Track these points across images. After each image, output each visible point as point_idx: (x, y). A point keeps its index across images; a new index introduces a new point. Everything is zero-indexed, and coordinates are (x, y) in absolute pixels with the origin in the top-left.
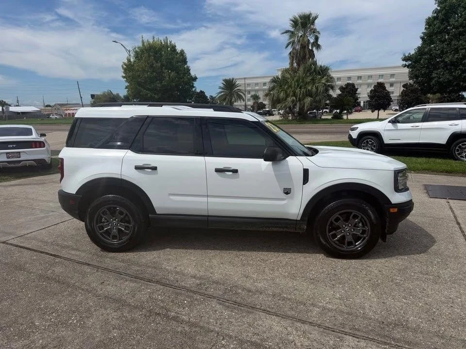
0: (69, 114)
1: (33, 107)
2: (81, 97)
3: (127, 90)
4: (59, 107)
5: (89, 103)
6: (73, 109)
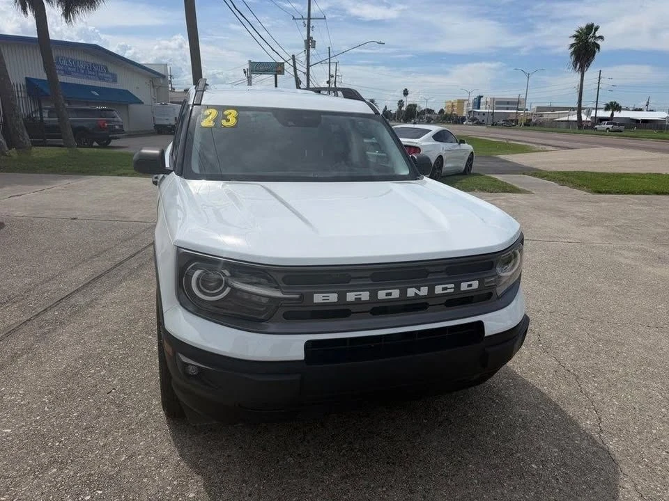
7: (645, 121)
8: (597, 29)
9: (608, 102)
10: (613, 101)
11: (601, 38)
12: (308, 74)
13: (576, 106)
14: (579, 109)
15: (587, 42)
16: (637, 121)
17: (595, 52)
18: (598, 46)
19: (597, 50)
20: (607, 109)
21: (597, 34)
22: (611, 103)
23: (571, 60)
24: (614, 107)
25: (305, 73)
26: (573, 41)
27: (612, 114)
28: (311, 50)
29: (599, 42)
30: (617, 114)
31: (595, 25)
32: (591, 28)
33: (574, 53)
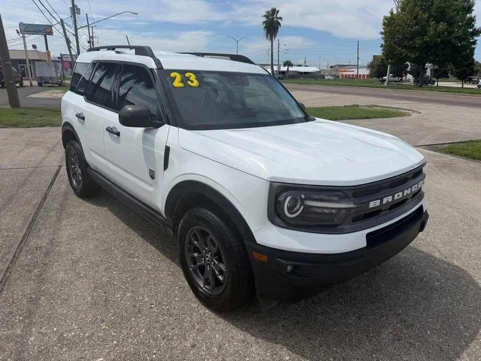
0: (346, 75)
1: (315, 68)
2: (358, 58)
3: (382, 48)
4: (338, 68)
5: (366, 65)
6: (350, 70)
7: (306, 73)
8: (278, 12)
9: (285, 61)
10: (288, 60)
11: (281, 18)
12: (76, 36)
13: (270, 63)
14: (272, 65)
15: (273, 20)
16: (301, 73)
17: (278, 28)
18: (279, 24)
19: (279, 27)
20: (284, 65)
21: (279, 16)
22: (287, 61)
23: (264, 32)
24: (288, 64)
25: (74, 35)
26: (264, 19)
27: (288, 69)
28: (77, 16)
29: (280, 21)
30: (291, 69)
31: (277, 9)
32: (274, 11)
33: (266, 27)
